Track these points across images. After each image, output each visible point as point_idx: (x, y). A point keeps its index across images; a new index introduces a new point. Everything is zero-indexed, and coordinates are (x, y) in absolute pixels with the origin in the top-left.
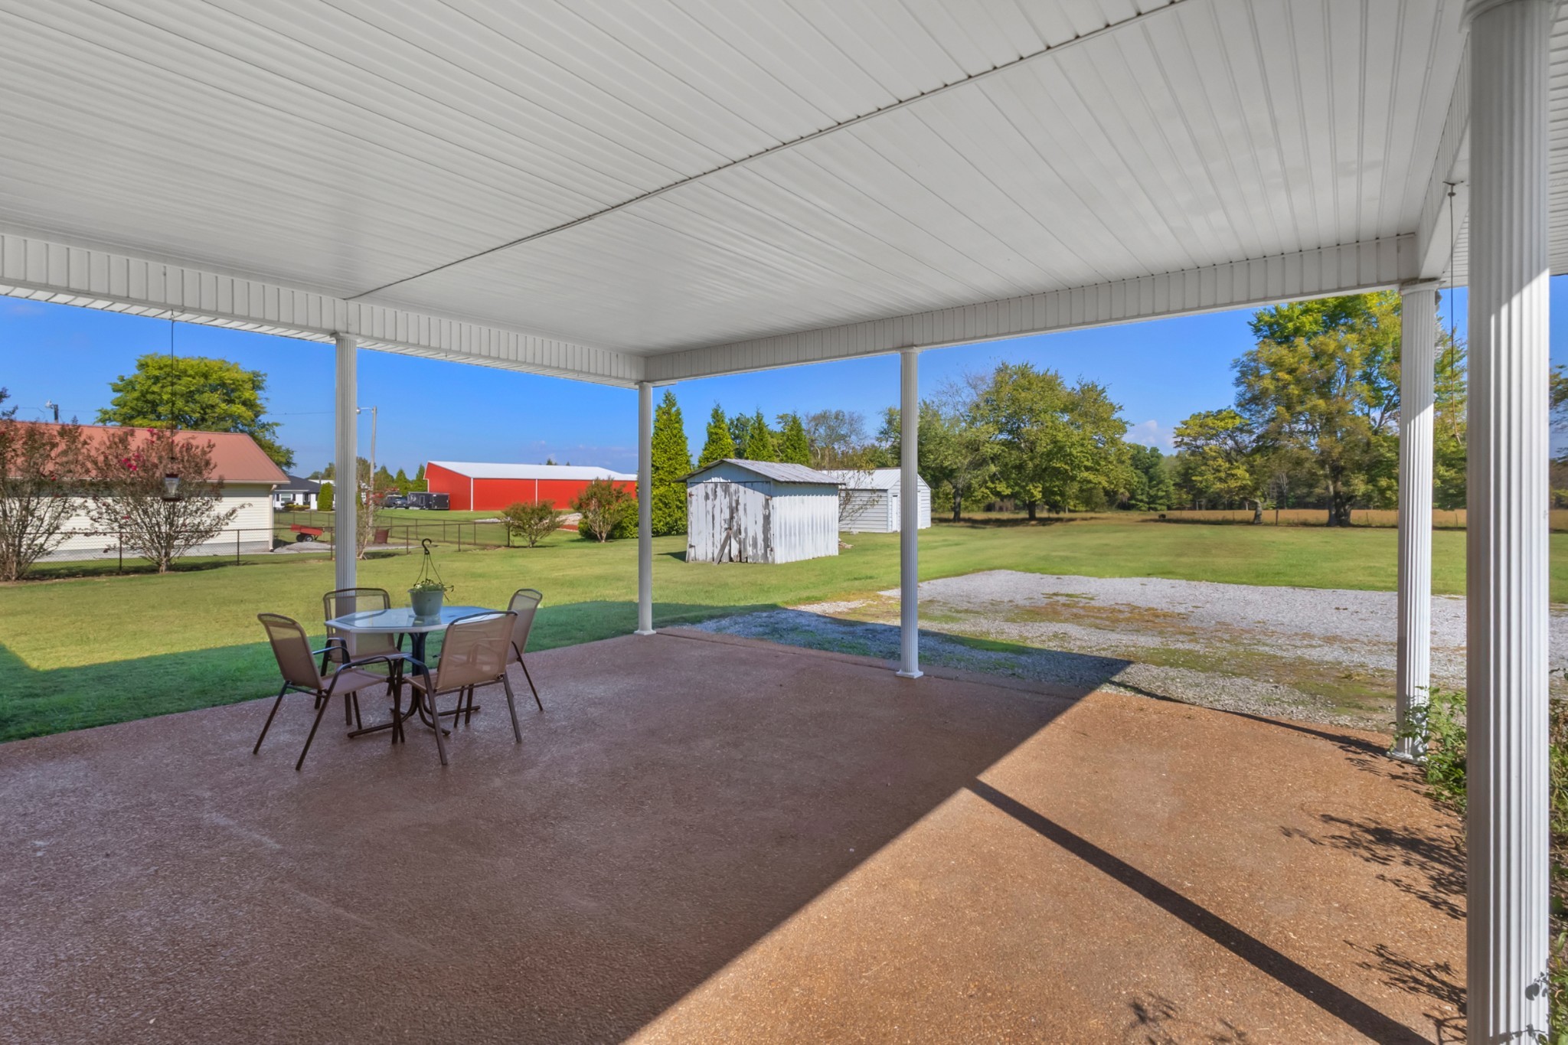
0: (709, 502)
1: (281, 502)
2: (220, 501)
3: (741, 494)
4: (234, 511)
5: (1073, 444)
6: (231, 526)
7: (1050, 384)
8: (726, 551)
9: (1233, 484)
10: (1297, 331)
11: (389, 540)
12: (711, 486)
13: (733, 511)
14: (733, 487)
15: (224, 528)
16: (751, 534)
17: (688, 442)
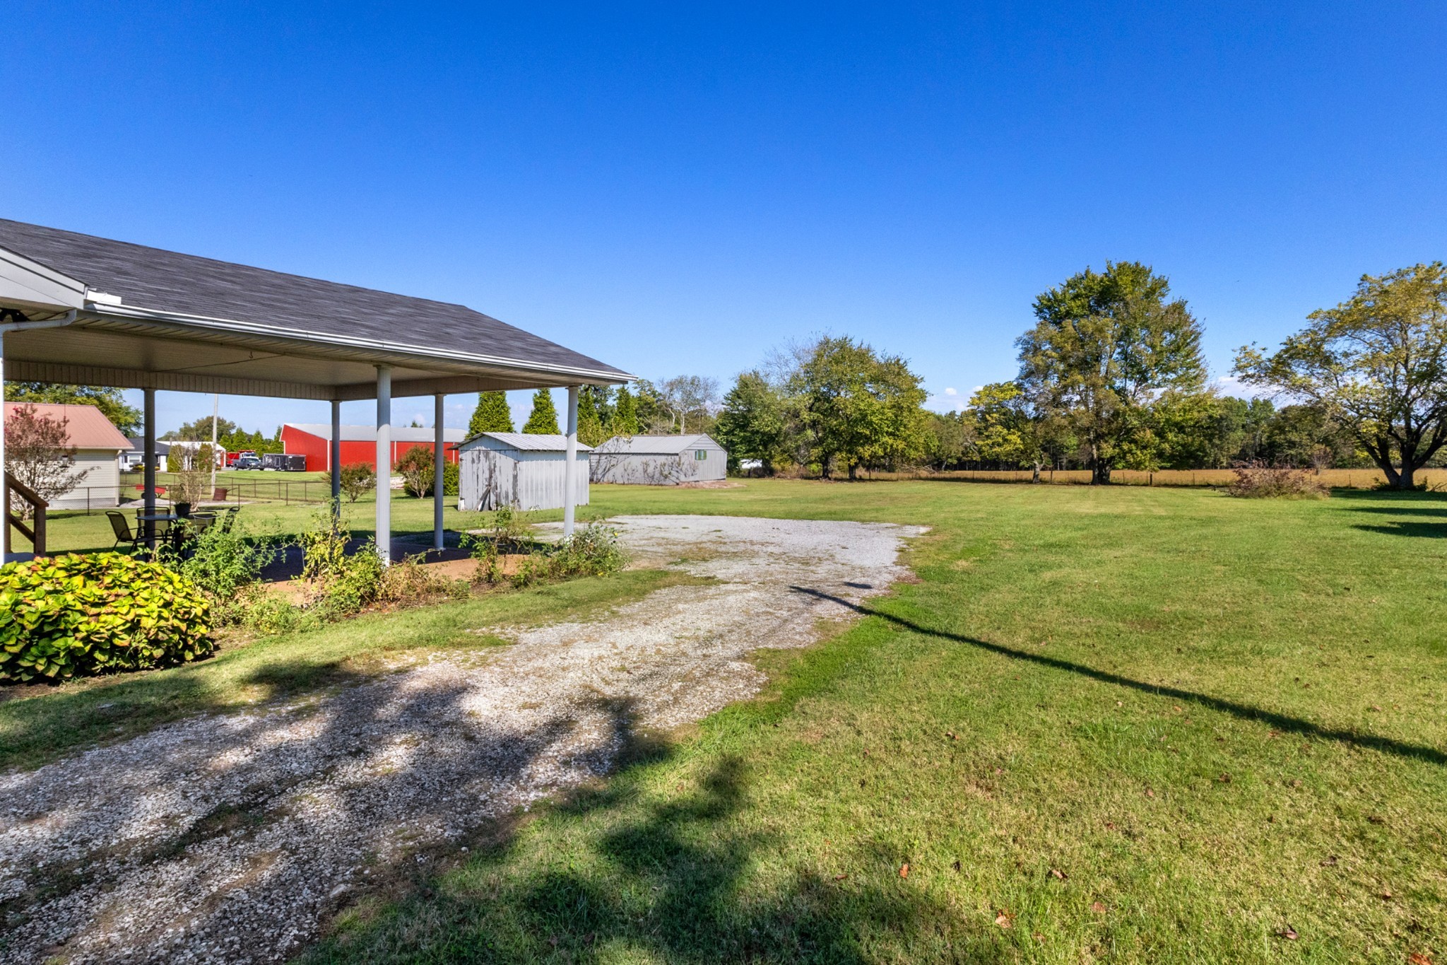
0: (475, 465)
1: (129, 463)
2: (74, 464)
3: (497, 459)
4: (85, 472)
5: (874, 413)
6: (83, 484)
7: (863, 357)
8: (487, 502)
9: (1008, 448)
10: (1068, 314)
11: (227, 498)
12: (477, 453)
13: (492, 471)
14: (492, 454)
15: (77, 486)
16: (504, 490)
17: (510, 411)
